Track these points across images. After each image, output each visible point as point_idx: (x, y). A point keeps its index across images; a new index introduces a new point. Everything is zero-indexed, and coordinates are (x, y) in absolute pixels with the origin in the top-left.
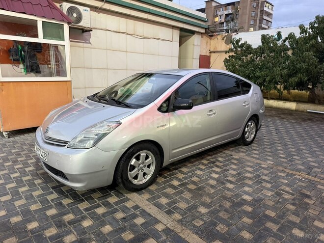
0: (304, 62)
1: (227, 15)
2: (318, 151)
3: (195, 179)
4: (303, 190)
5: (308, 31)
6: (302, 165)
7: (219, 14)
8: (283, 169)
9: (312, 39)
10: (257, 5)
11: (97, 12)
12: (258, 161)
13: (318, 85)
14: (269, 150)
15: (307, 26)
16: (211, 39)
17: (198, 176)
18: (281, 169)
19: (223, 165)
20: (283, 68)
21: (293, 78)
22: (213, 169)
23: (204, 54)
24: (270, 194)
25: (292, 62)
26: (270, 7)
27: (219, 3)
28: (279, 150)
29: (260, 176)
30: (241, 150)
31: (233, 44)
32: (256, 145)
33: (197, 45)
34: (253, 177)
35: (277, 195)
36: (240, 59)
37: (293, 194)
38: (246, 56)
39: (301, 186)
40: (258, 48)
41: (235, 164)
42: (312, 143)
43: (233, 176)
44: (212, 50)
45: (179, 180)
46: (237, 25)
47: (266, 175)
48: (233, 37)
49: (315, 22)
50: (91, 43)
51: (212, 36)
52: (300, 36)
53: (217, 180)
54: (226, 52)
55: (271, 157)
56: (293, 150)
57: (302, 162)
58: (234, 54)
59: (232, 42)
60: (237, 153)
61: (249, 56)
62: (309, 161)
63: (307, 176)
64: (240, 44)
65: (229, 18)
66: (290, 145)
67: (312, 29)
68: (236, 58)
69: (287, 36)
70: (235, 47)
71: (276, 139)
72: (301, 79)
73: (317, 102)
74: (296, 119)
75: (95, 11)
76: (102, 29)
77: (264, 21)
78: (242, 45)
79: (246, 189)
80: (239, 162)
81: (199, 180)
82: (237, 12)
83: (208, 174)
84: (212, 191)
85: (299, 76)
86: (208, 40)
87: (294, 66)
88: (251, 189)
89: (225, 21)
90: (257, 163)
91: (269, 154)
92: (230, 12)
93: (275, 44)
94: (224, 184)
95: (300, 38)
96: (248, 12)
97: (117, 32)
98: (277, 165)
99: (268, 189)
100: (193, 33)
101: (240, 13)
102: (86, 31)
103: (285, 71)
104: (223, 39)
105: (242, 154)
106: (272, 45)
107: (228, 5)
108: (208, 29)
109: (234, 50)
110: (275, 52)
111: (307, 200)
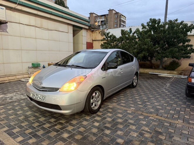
0: (146, 45)
1: (102, 21)
2: (160, 98)
3: (82, 129)
4: (157, 128)
5: (146, 27)
6: (152, 109)
7: (98, 20)
8: (142, 112)
9: (149, 32)
10: (118, 17)
11: (12, 11)
12: (125, 109)
13: (154, 58)
14: (131, 100)
15: (146, 24)
16: (92, 33)
17: (84, 126)
18: (140, 113)
19: (102, 115)
20: (135, 49)
21: (140, 54)
22: (95, 118)
23: (89, 41)
24: (135, 135)
25: (139, 45)
26: (124, 18)
27: (97, 15)
28: (137, 99)
29: (127, 120)
30: (114, 101)
31: (105, 35)
32: (123, 97)
33: (84, 36)
34: (123, 122)
35: (140, 135)
36: (110, 44)
37: (150, 133)
38: (113, 43)
39: (155, 125)
40: (119, 38)
41: (110, 112)
42: (155, 93)
43: (110, 123)
44: (93, 39)
45: (69, 132)
46: (108, 27)
47: (131, 119)
48: (105, 31)
49: (149, 22)
50: (8, 32)
51: (93, 31)
52: (142, 30)
53: (98, 128)
54: (102, 40)
55: (133, 105)
56: (145, 98)
57: (152, 107)
58: (106, 42)
59: (104, 34)
60: (111, 103)
61: (115, 42)
62: (156, 105)
63: (157, 117)
64: (109, 35)
65: (103, 23)
66: (143, 95)
67: (148, 26)
68: (108, 44)
69: (135, 31)
70: (106, 37)
71: (134, 91)
72: (145, 54)
73: (154, 67)
74: (144, 78)
75: (10, 10)
76: (16, 23)
77: (122, 25)
78: (111, 36)
79: (119, 133)
80: (113, 111)
81: (85, 130)
82: (107, 20)
83: (92, 123)
84: (94, 138)
85: (144, 53)
86: (91, 33)
87: (140, 47)
88: (122, 132)
89: (101, 25)
90: (125, 110)
91: (131, 102)
92: (103, 19)
93: (129, 35)
94: (103, 130)
95: (142, 31)
96: (113, 20)
97: (28, 25)
98: (137, 111)
99: (134, 131)
100: (81, 28)
101: (109, 20)
102: (3, 23)
103: (135, 50)
104: (100, 33)
105: (114, 104)
106: (127, 36)
107: (102, 16)
108: (90, 26)
109: (106, 39)
110: (129, 40)
111: (160, 137)
